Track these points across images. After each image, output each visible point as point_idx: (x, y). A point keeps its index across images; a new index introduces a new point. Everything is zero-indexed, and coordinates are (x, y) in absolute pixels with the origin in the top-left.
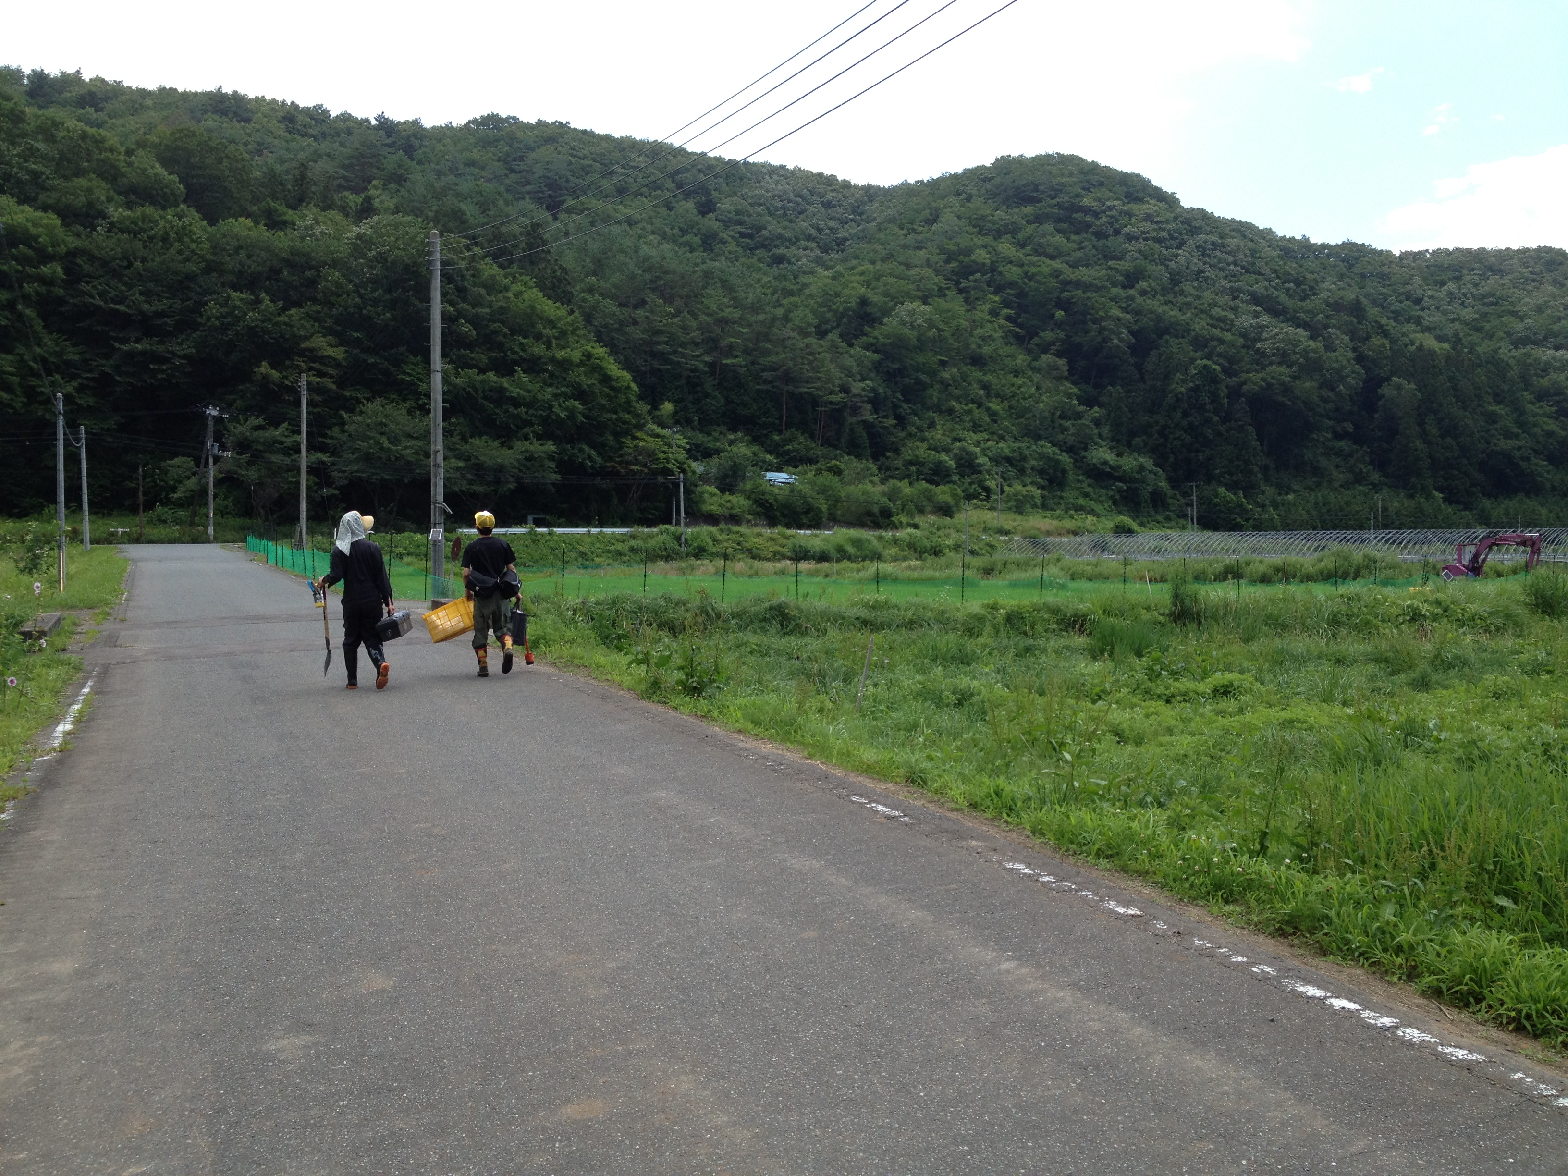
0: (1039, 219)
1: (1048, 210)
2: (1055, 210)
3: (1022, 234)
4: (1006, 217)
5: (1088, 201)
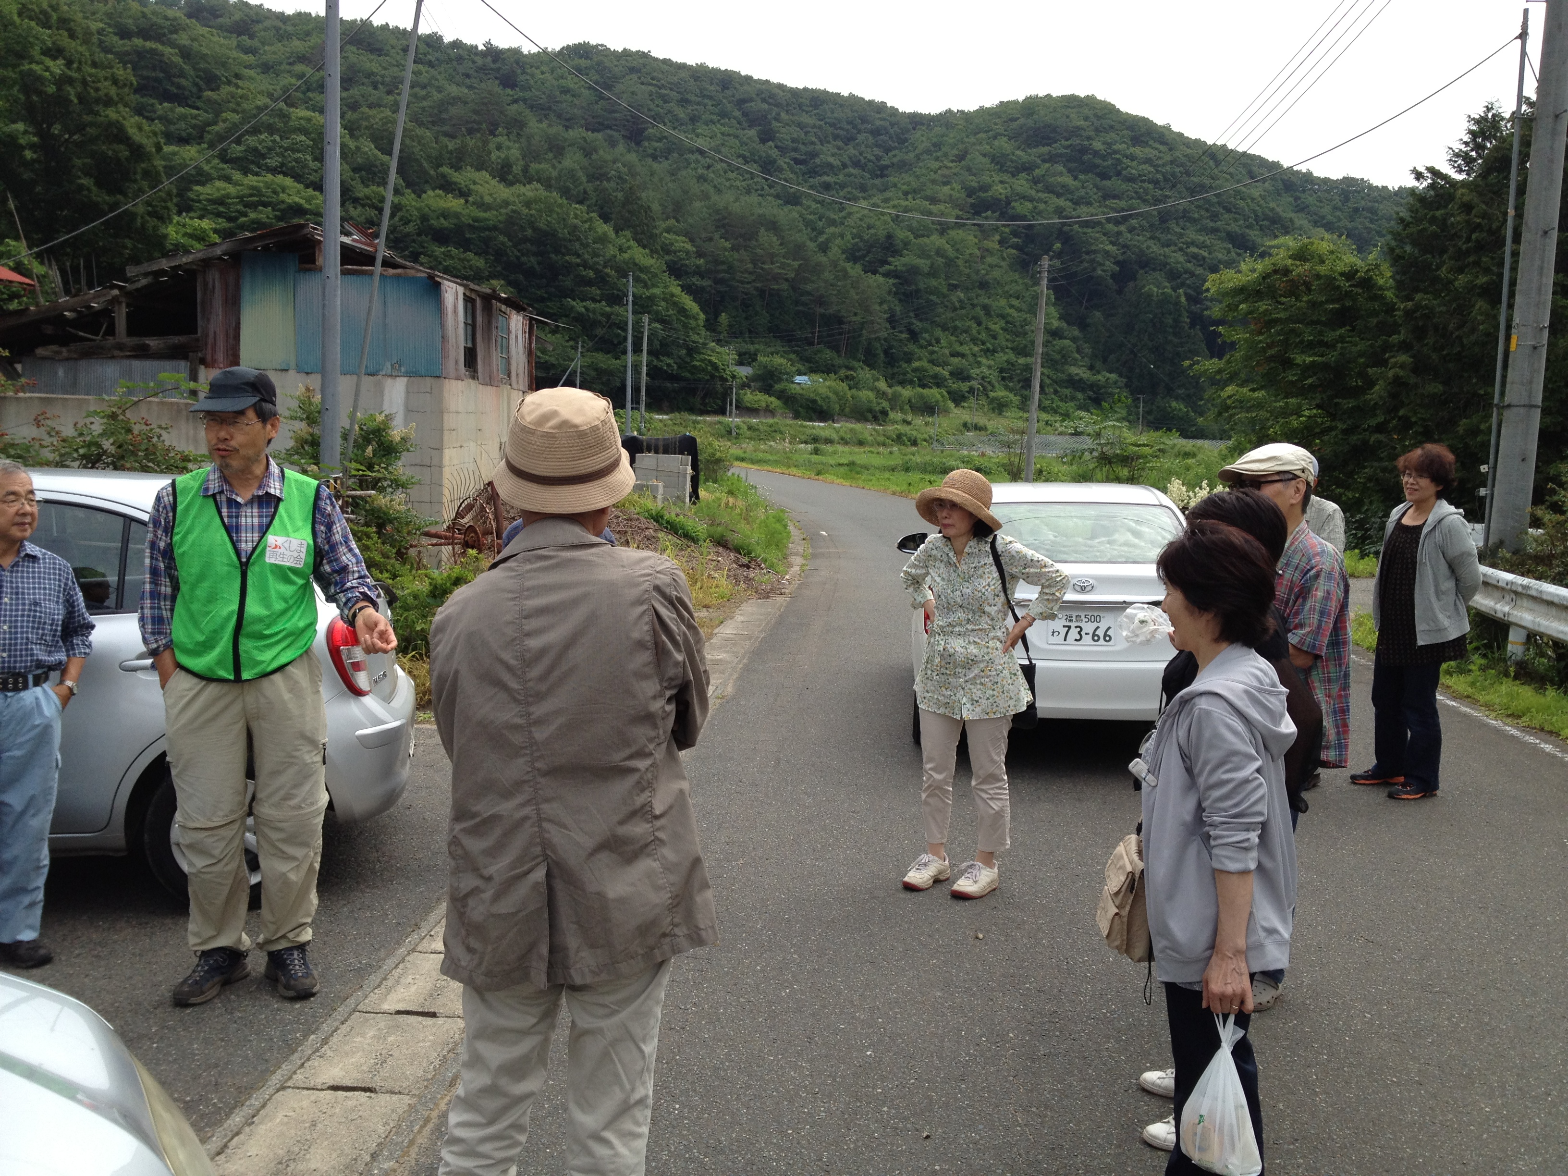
1: (1062, 150)
2: (1068, 151)
3: (1037, 172)
4: (1024, 156)
5: (1097, 144)
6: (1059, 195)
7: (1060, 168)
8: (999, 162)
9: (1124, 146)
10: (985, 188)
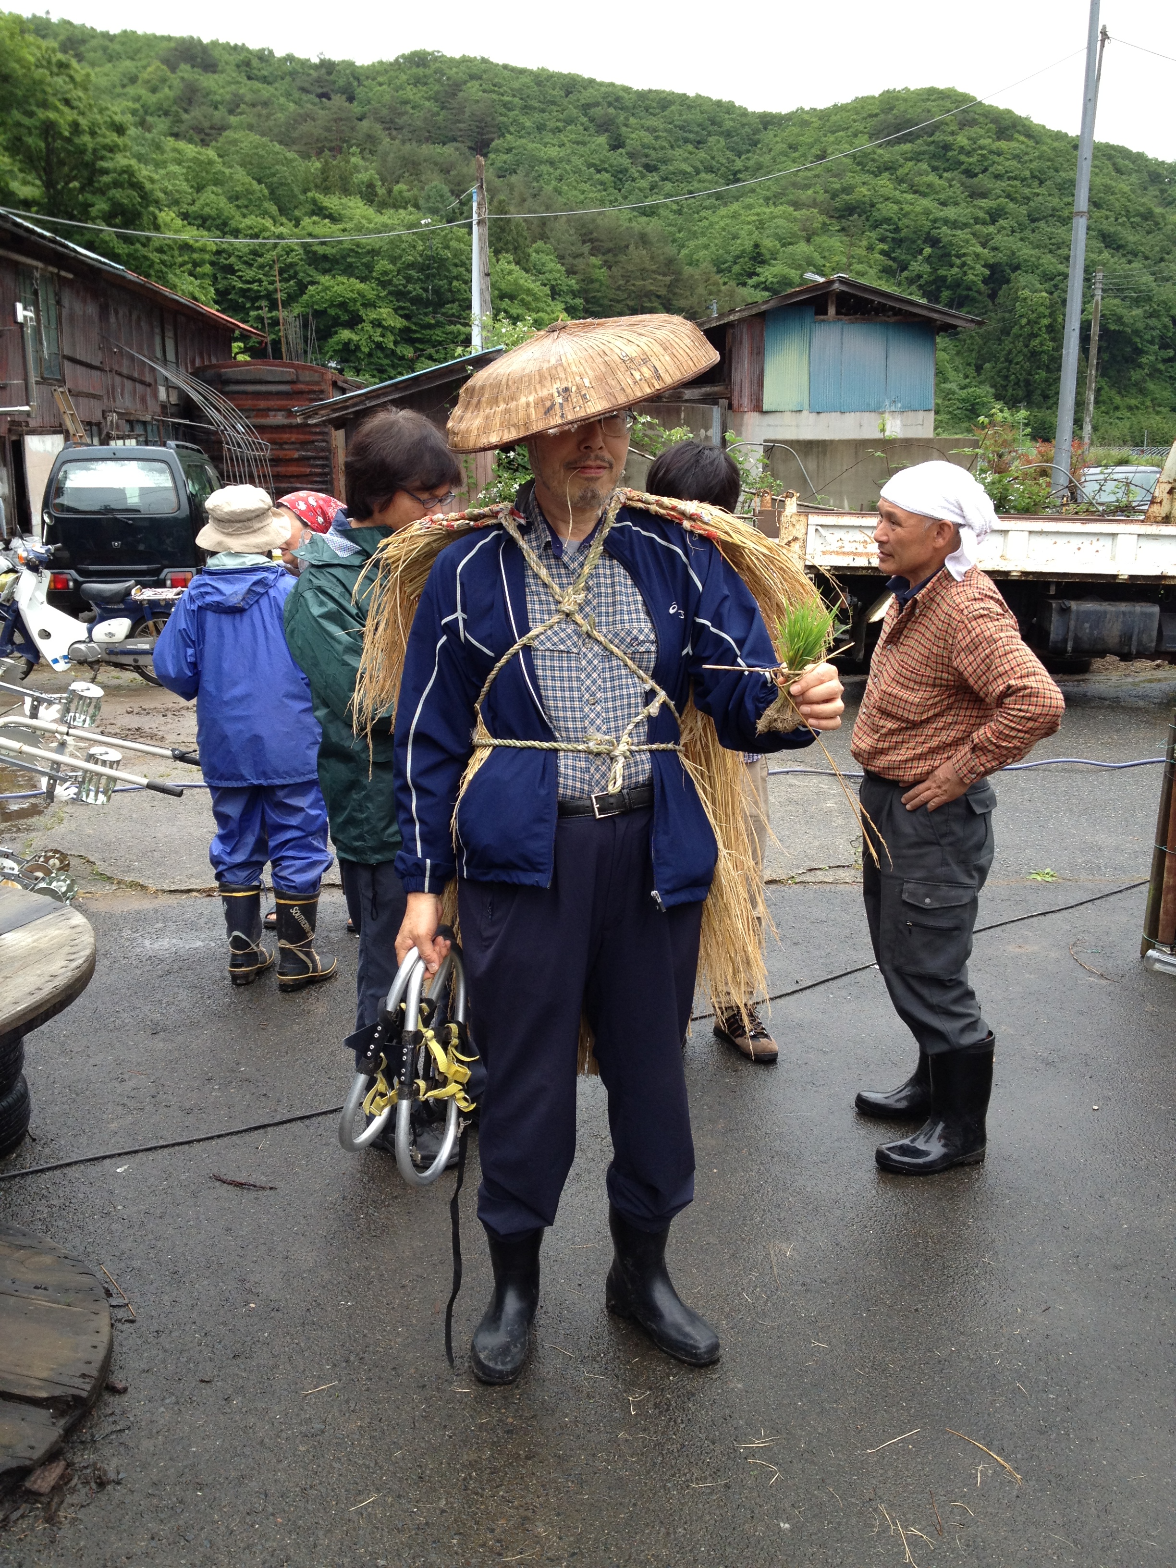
0: (916, 157)
1: (925, 148)
2: (932, 148)
3: (901, 172)
4: (885, 155)
5: (962, 140)
6: (924, 195)
7: (924, 166)
8: (861, 161)
9: (990, 140)
10: (847, 190)
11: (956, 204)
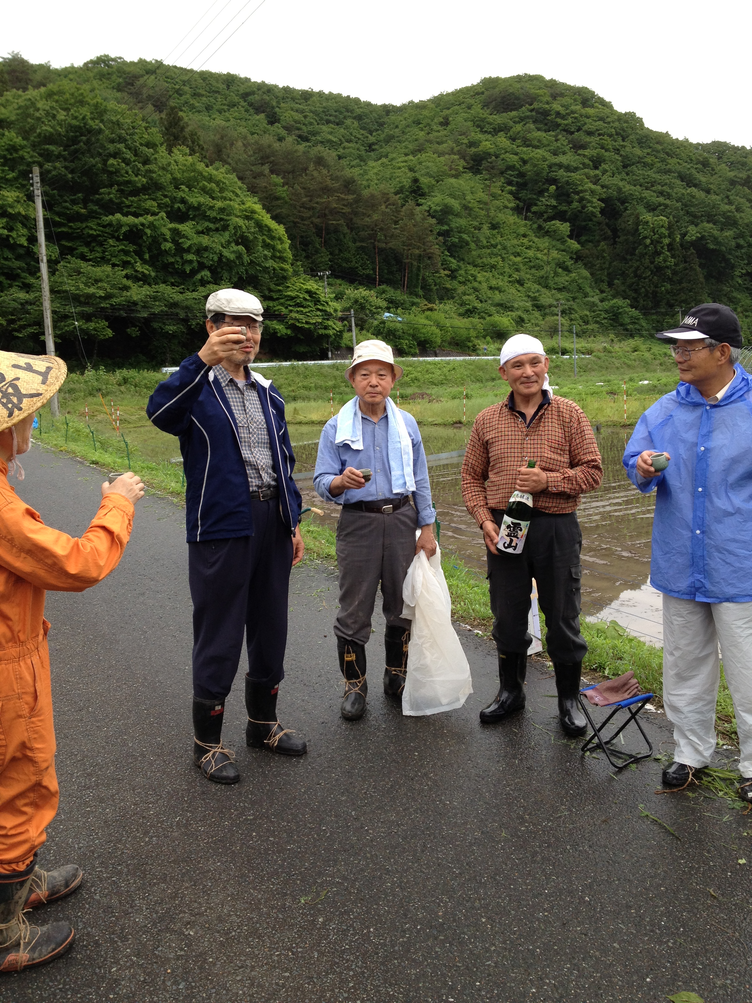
2: (533, 114)
4: (499, 119)
5: (556, 106)
11: (564, 153)
